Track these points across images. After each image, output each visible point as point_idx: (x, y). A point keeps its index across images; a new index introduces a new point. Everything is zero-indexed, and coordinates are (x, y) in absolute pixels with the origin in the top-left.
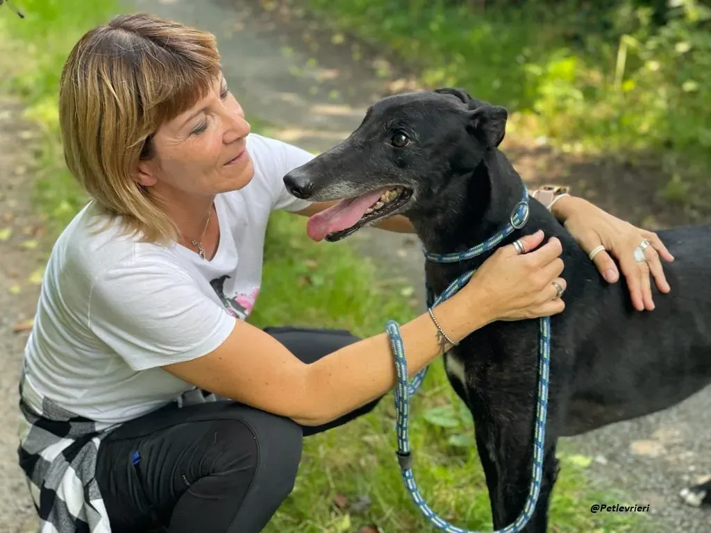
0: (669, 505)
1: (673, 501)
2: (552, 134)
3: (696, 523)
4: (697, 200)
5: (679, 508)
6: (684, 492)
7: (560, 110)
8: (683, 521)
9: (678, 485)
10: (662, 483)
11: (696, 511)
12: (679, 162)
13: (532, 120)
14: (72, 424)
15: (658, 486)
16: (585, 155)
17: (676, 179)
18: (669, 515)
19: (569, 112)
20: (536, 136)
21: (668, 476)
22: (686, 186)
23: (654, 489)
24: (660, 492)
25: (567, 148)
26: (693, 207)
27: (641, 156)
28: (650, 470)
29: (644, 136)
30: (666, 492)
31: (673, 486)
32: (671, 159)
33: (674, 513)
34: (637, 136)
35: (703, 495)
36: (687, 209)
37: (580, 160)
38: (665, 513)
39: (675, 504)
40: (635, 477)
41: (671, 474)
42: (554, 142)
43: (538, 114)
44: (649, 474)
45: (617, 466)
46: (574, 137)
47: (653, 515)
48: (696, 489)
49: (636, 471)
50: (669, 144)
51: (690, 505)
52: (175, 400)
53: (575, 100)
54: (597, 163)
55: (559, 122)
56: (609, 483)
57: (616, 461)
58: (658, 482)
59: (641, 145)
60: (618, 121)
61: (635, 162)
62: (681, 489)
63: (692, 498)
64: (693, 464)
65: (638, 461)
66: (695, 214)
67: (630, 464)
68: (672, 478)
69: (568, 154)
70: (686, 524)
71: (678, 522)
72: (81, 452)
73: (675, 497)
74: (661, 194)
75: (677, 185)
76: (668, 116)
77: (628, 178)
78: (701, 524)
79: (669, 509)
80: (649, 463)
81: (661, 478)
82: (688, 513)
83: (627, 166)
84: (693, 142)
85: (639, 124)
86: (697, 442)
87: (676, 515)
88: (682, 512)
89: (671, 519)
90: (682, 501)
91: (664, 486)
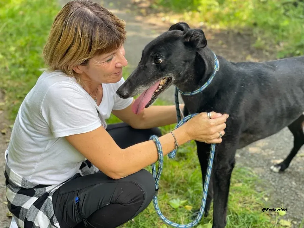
0: (266, 172)
1: (268, 171)
2: (206, 21)
3: (277, 179)
4: (268, 48)
5: (271, 174)
6: (272, 167)
7: (208, 10)
8: (272, 179)
9: (269, 164)
10: (263, 164)
11: (277, 174)
12: (260, 32)
13: (197, 14)
14: (35, 189)
15: (261, 165)
16: (221, 30)
17: (259, 39)
18: (267, 176)
19: (213, 11)
20: (200, 22)
21: (265, 161)
22: (263, 42)
23: (260, 166)
24: (262, 167)
25: (213, 27)
26: (267, 51)
27: (244, 30)
28: (258, 159)
29: (245, 21)
30: (265, 167)
31: (267, 165)
32: (256, 30)
33: (269, 175)
34: (242, 21)
35: (279, 168)
36: (264, 52)
37: (218, 32)
38: (265, 176)
39: (269, 172)
40: (252, 162)
41: (266, 160)
42: (207, 24)
43: (199, 12)
44: (258, 161)
45: (245, 158)
46: (215, 22)
47: (260, 177)
48: (277, 165)
49: (253, 160)
50: (255, 24)
51: (274, 172)
52: (78, 173)
53: (216, 6)
54: (226, 33)
55: (208, 16)
56: (242, 165)
57: (244, 156)
58: (261, 164)
59: (243, 25)
60: (233, 14)
61: (242, 32)
62: (271, 166)
63: (276, 169)
64: (274, 156)
65: (253, 155)
66: (267, 54)
67: (250, 157)
68: (267, 162)
69: (214, 29)
70: (274, 180)
71: (270, 179)
72: (44, 203)
73: (269, 169)
74: (253, 46)
75: (260, 42)
76: (254, 12)
77: (239, 39)
78: (279, 180)
79: (267, 174)
80: (257, 156)
81: (262, 162)
82: (274, 175)
83: (239, 34)
84: (265, 23)
85: (242, 16)
86: (275, 147)
87: (269, 176)
88: (271, 175)
89: (268, 178)
90: (272, 171)
91: (263, 165)
